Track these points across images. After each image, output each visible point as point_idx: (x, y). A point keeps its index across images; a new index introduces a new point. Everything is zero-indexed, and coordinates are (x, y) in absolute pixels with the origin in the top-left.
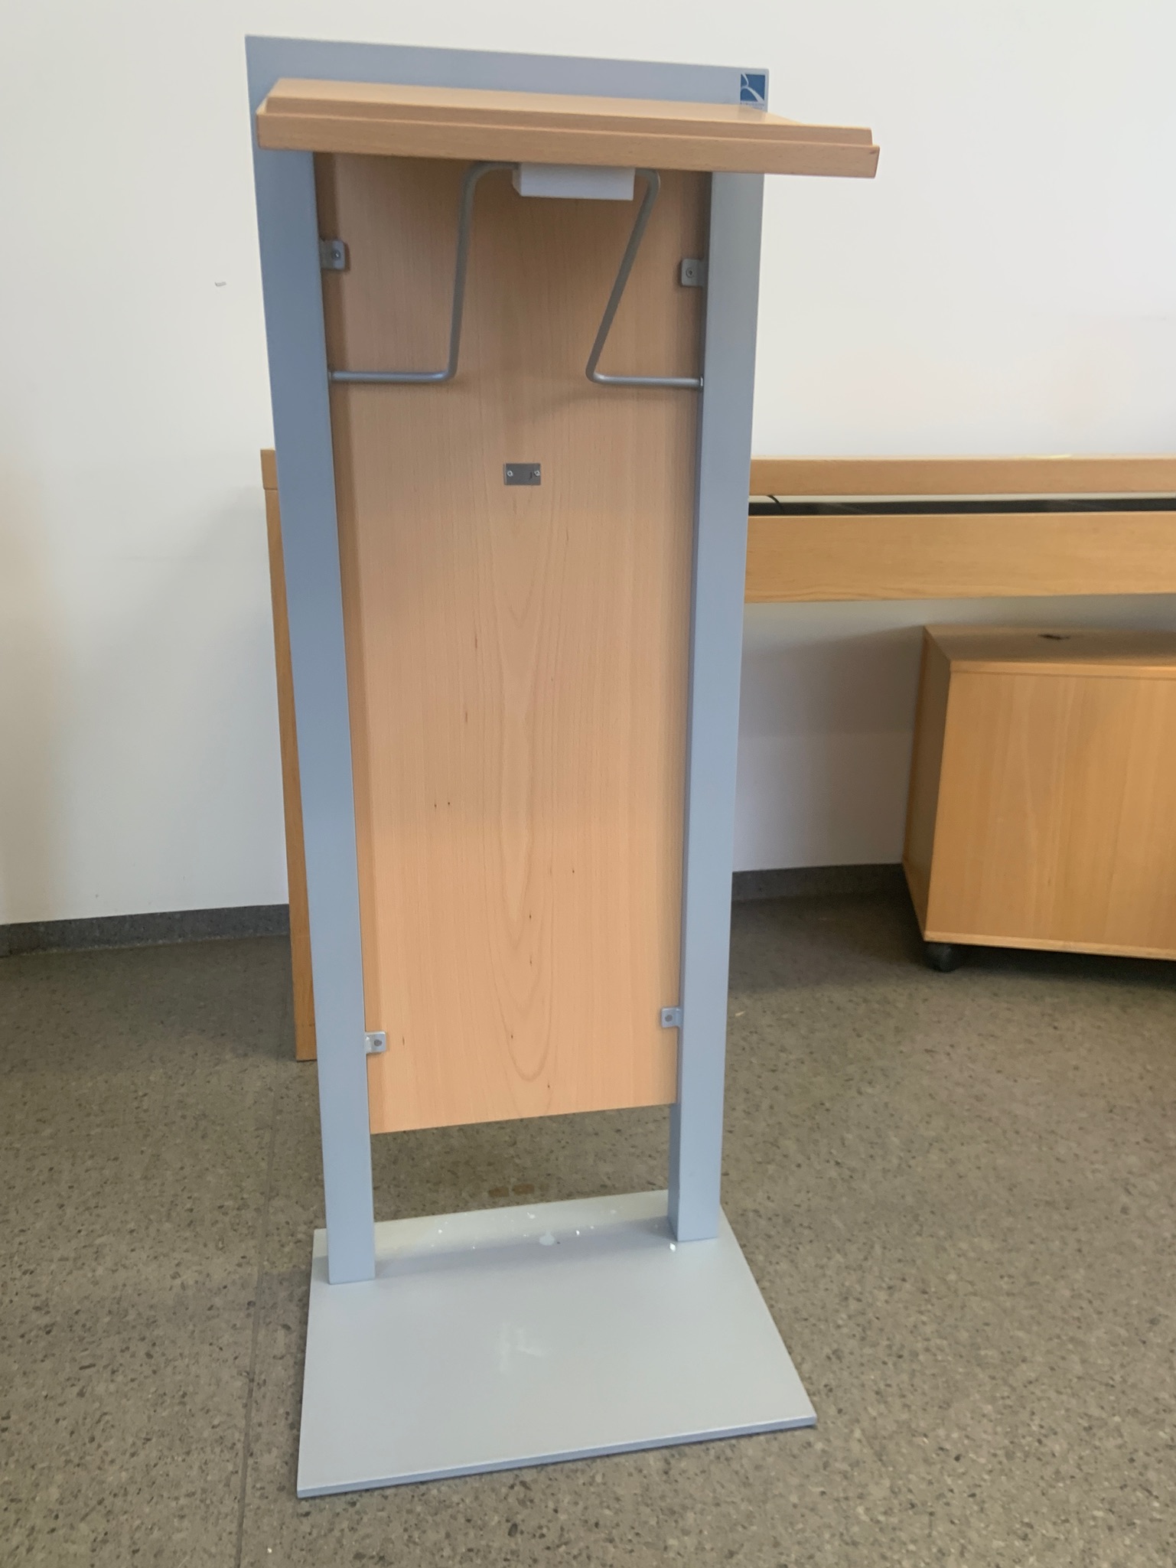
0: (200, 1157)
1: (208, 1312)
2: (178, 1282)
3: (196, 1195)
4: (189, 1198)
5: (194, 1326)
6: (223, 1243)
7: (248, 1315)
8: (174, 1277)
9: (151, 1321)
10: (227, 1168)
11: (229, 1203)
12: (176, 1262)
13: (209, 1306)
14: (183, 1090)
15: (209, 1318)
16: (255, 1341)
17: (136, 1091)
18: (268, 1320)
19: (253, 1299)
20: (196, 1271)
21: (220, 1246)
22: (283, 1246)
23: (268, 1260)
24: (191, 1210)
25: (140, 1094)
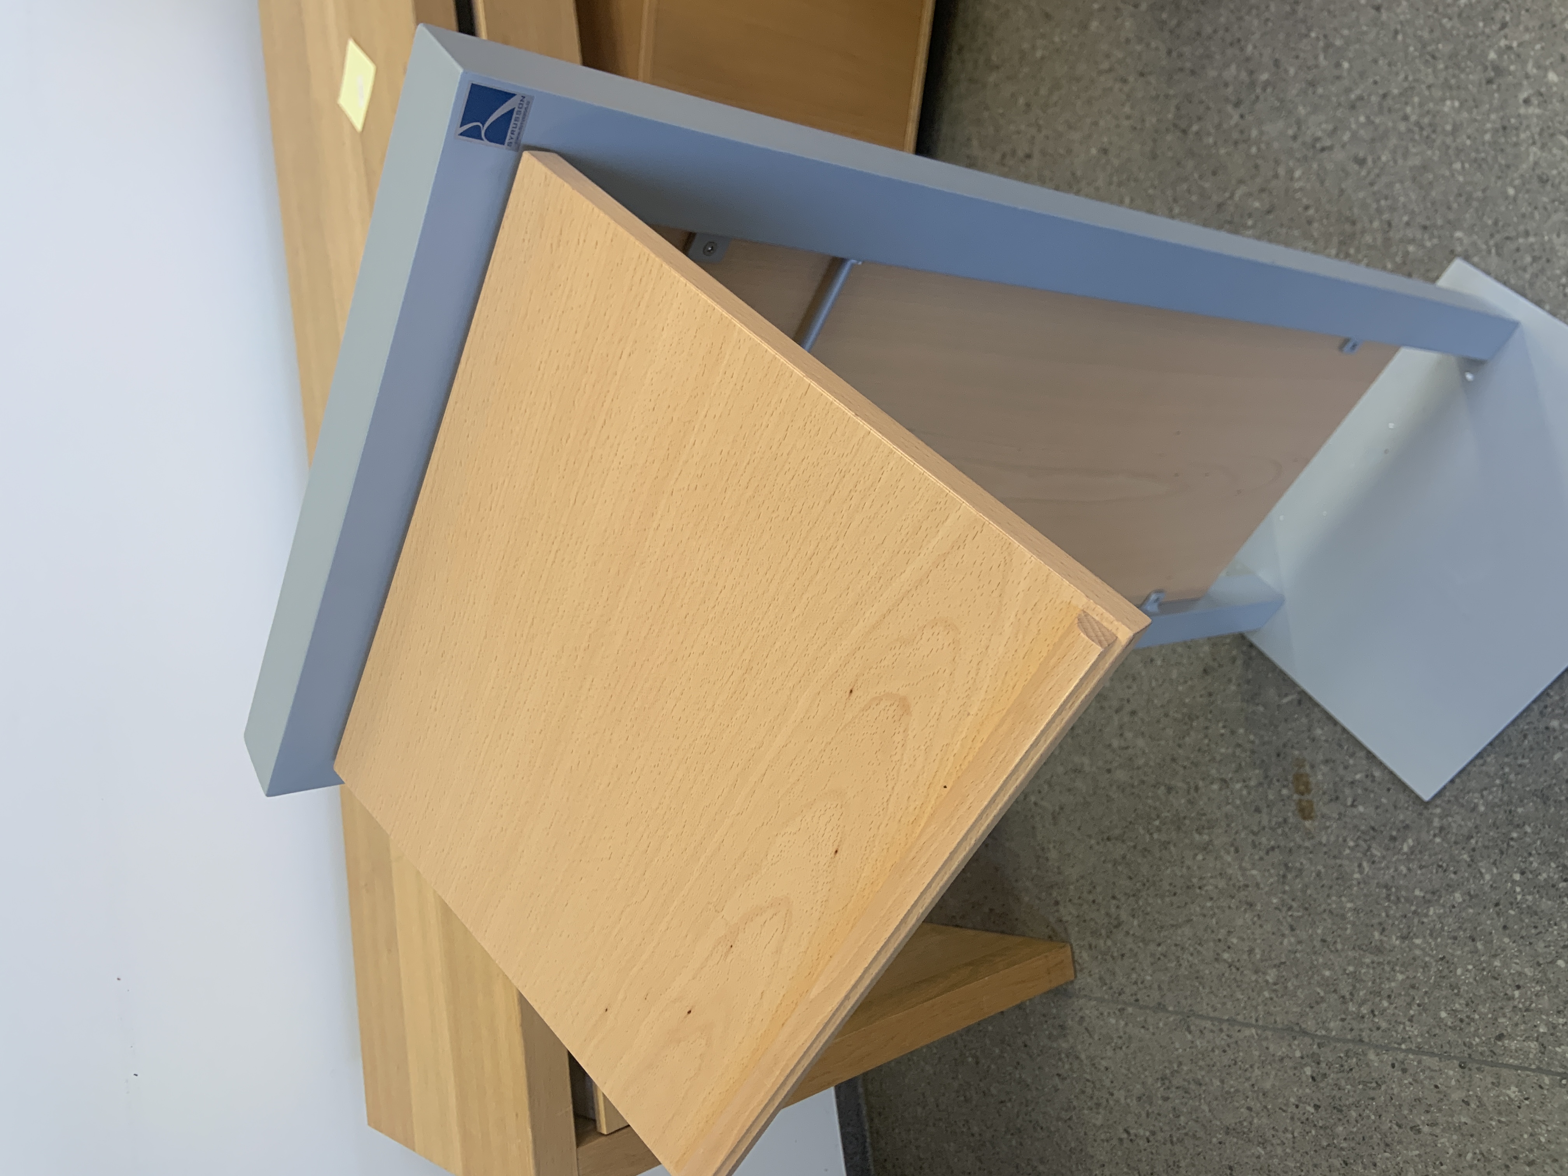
0: (1232, 1090)
1: (1473, 1106)
2: (1426, 1129)
3: (1292, 1100)
4: (1297, 1106)
5: (1491, 1119)
6: (1371, 1083)
7: (1478, 1069)
8: (1419, 1131)
9: (1479, 1157)
10: (1251, 1066)
11: (1308, 1071)
12: (1395, 1126)
13: (1463, 1104)
14: (1120, 1095)
15: (1481, 1104)
16: (1516, 1068)
17: (1121, 1140)
18: (1488, 1053)
19: (1456, 1063)
20: (1411, 1111)
21: (1374, 1085)
22: (1378, 1029)
23: (1400, 1044)
24: (1317, 1107)
25: (1125, 1136)
